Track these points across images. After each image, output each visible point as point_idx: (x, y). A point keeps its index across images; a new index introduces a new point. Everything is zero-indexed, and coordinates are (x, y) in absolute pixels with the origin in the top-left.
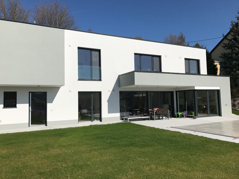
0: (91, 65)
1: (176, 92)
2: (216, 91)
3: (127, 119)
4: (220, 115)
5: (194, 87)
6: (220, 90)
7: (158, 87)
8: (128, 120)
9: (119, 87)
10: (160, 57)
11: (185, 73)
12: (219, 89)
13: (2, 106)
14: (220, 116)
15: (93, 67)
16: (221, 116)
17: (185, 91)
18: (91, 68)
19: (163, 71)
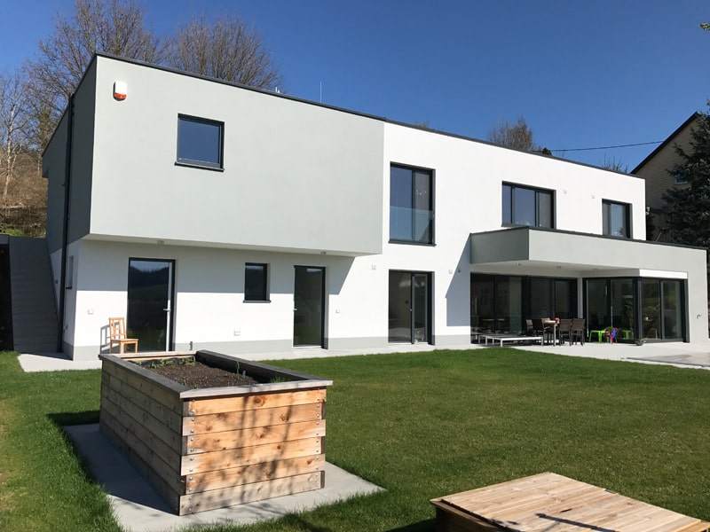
0: (413, 206)
1: (584, 280)
2: (677, 283)
3: (499, 341)
4: (685, 339)
5: (638, 270)
6: (687, 280)
7: (559, 267)
8: (502, 343)
9: (471, 262)
10: (552, 193)
11: (601, 234)
12: (685, 277)
13: (242, 296)
14: (685, 341)
15: (417, 211)
16: (689, 342)
17: (609, 279)
18: (413, 214)
19: (558, 228)
